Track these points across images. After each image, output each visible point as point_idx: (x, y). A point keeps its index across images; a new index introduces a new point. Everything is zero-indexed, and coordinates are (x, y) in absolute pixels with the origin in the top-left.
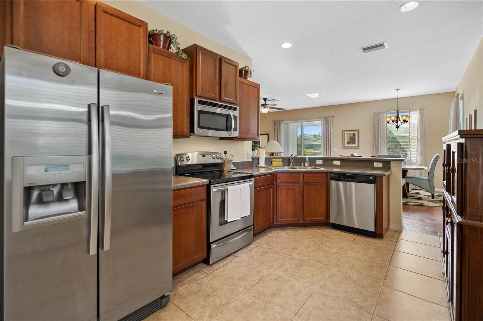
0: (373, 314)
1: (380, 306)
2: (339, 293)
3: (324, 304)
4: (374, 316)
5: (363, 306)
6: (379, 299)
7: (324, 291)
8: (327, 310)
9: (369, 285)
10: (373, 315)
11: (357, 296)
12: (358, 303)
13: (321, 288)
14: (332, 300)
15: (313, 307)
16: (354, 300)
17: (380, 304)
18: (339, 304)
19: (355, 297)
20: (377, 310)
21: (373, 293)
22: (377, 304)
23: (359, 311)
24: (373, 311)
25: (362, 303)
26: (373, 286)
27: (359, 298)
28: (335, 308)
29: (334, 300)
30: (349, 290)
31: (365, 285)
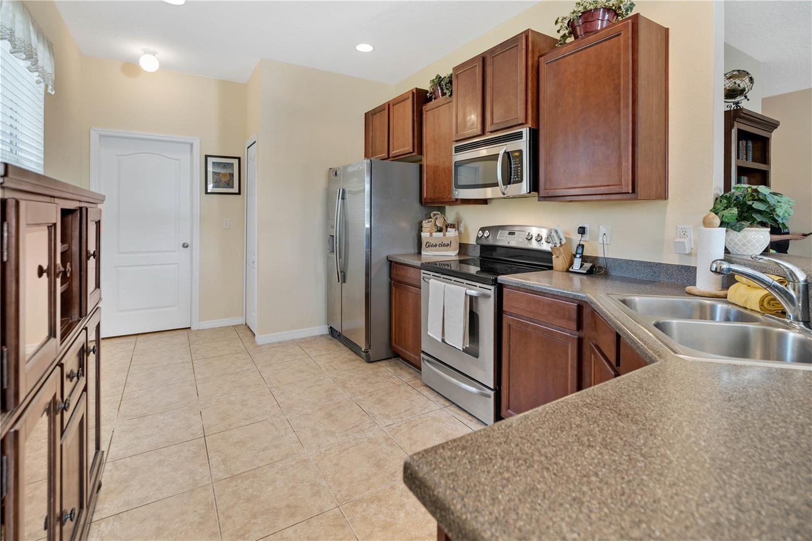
0: (212, 483)
1: (209, 502)
2: (277, 473)
3: (276, 447)
4: (210, 482)
5: (231, 482)
6: (216, 514)
7: (295, 459)
8: (266, 445)
9: (249, 531)
10: (212, 481)
11: (250, 491)
12: (242, 481)
13: (303, 459)
14: (273, 457)
15: (283, 435)
16: (249, 481)
17: (210, 506)
18: (261, 460)
19: (252, 486)
20: (210, 493)
21: (230, 517)
22: (214, 502)
23: (232, 472)
24: (215, 487)
25: (237, 485)
26: (240, 536)
27: (246, 489)
28: (261, 453)
29: (271, 459)
30: (270, 489)
31: (254, 523)
